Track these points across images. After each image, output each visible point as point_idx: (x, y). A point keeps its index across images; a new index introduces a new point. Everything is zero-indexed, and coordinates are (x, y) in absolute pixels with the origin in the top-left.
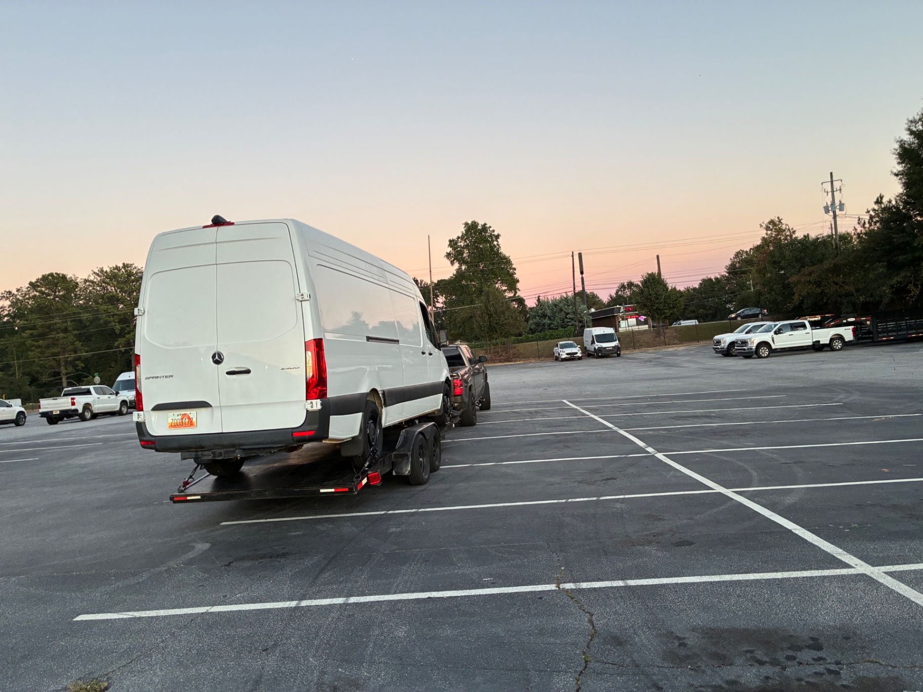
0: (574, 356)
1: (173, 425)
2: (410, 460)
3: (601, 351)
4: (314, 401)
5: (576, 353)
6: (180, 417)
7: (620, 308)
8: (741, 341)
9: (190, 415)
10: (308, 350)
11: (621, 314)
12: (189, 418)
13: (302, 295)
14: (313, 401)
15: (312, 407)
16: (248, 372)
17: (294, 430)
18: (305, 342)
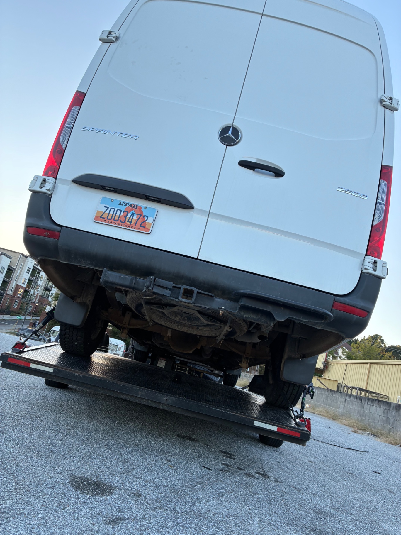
1: (105, 216)
4: (379, 261)
6: (123, 208)
9: (143, 210)
12: (141, 215)
16: (279, 173)
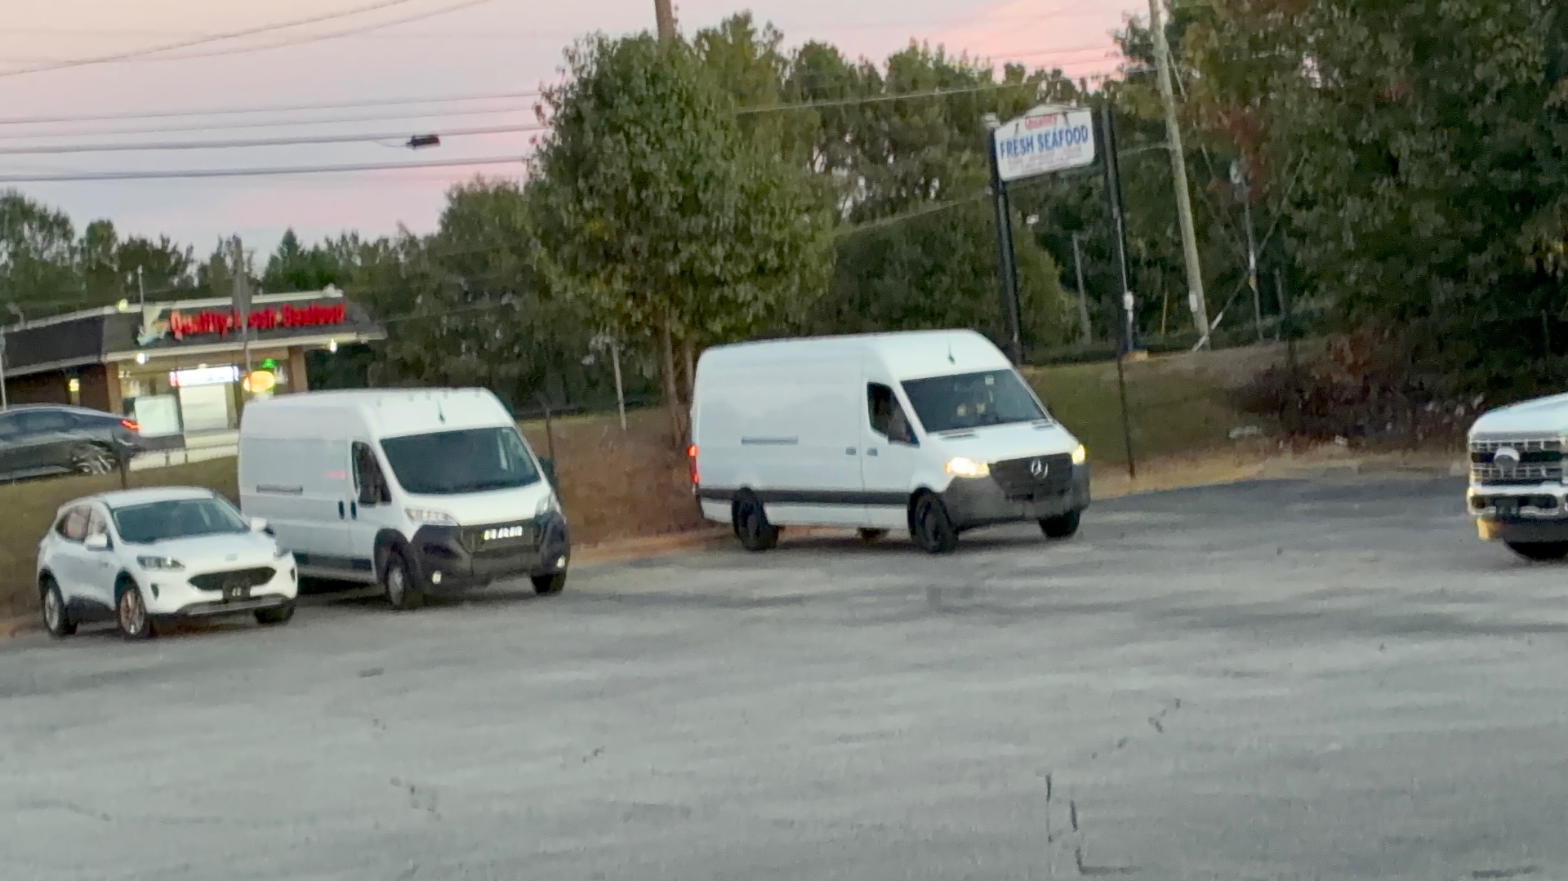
0: (247, 598)
3: (447, 553)
5: (264, 574)
7: (139, 318)
8: (1518, 446)
11: (141, 358)
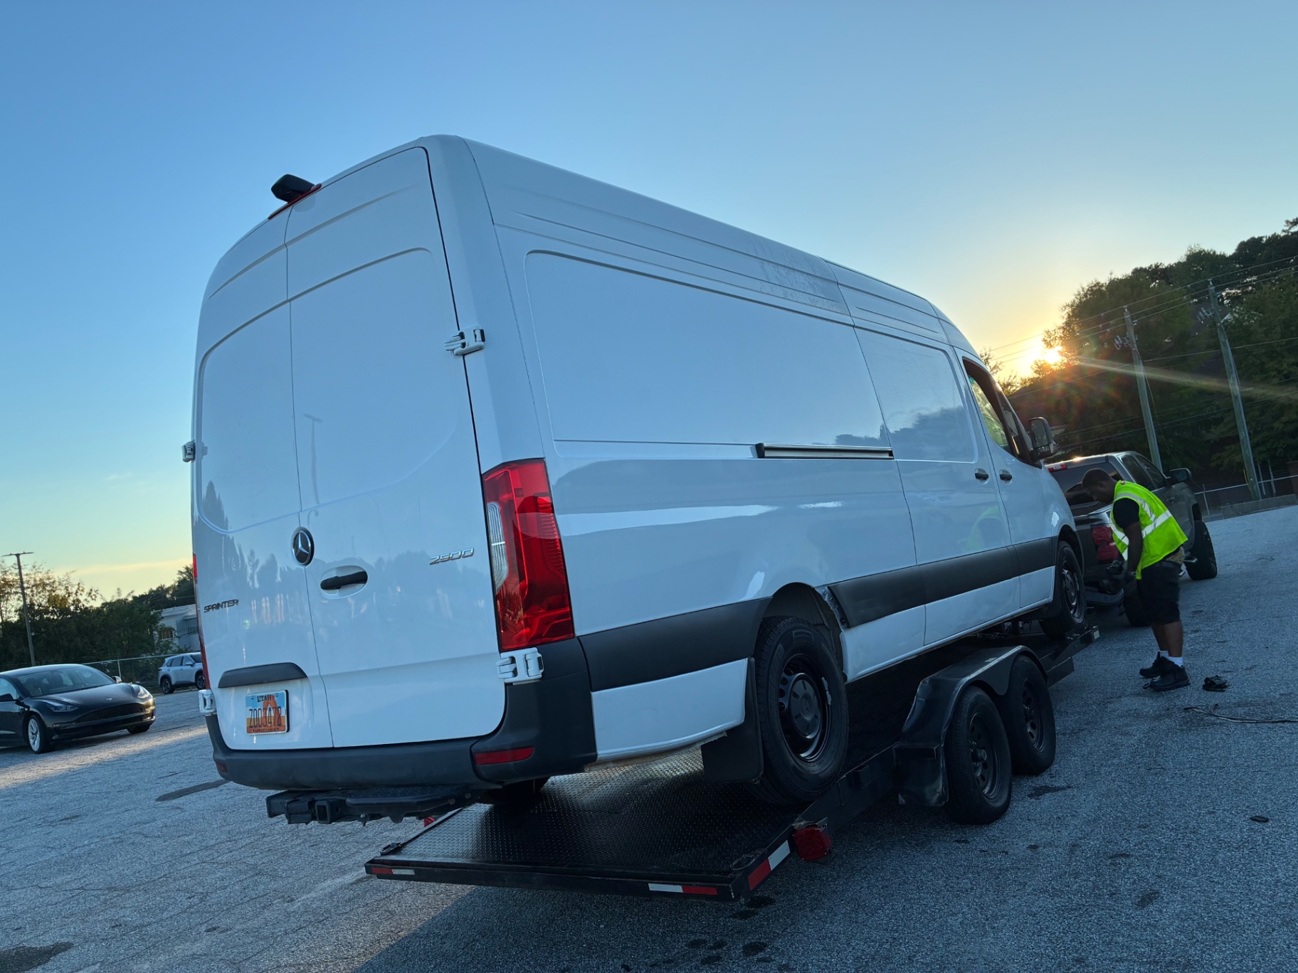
1: (253, 723)
2: (942, 765)
4: (518, 654)
10: (490, 501)
13: (462, 336)
14: (516, 654)
15: (515, 673)
17: (478, 746)
18: (481, 475)
